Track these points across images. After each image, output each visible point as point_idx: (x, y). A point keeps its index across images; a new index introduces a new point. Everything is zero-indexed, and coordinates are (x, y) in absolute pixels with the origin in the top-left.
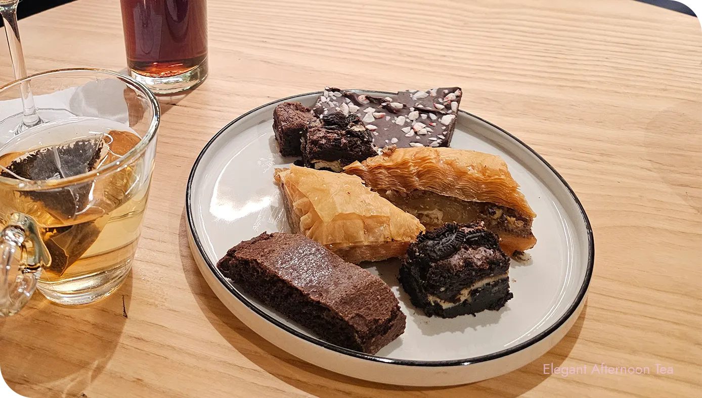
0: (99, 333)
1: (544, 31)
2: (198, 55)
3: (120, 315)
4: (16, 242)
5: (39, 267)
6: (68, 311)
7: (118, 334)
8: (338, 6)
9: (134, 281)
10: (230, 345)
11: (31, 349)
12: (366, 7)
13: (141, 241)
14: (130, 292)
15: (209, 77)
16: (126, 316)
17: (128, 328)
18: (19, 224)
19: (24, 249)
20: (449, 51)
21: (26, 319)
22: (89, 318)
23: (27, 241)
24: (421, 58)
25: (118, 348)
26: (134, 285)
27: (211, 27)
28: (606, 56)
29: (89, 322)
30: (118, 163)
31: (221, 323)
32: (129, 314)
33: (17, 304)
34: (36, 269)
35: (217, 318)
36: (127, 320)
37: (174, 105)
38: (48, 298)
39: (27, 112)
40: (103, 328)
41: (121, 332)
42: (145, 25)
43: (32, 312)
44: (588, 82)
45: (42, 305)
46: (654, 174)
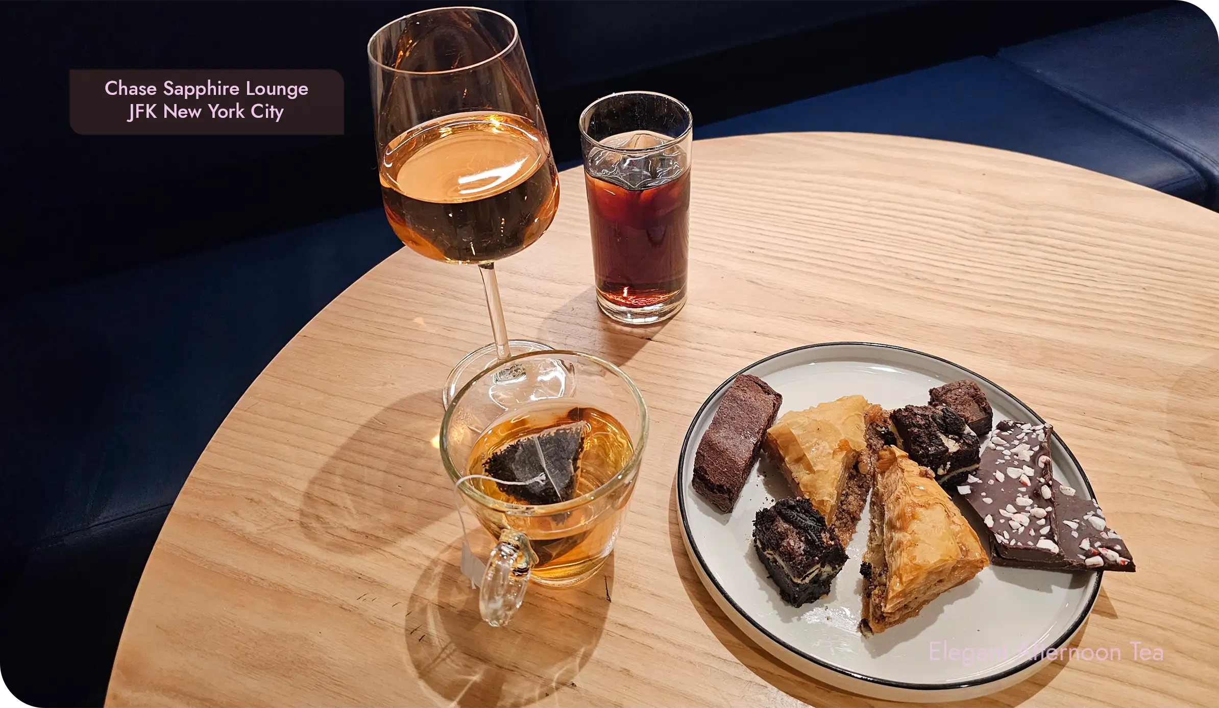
0: (584, 618)
3: (603, 598)
6: (550, 593)
7: (603, 619)
9: (616, 560)
14: (612, 572)
16: (610, 600)
17: (613, 614)
20: (964, 272)
22: (573, 601)
24: (931, 281)
25: (603, 635)
26: (615, 564)
29: (573, 606)
31: (705, 611)
32: (612, 599)
34: (526, 571)
36: (611, 605)
37: (650, 339)
40: (586, 612)
41: (605, 618)
46: (1170, 449)
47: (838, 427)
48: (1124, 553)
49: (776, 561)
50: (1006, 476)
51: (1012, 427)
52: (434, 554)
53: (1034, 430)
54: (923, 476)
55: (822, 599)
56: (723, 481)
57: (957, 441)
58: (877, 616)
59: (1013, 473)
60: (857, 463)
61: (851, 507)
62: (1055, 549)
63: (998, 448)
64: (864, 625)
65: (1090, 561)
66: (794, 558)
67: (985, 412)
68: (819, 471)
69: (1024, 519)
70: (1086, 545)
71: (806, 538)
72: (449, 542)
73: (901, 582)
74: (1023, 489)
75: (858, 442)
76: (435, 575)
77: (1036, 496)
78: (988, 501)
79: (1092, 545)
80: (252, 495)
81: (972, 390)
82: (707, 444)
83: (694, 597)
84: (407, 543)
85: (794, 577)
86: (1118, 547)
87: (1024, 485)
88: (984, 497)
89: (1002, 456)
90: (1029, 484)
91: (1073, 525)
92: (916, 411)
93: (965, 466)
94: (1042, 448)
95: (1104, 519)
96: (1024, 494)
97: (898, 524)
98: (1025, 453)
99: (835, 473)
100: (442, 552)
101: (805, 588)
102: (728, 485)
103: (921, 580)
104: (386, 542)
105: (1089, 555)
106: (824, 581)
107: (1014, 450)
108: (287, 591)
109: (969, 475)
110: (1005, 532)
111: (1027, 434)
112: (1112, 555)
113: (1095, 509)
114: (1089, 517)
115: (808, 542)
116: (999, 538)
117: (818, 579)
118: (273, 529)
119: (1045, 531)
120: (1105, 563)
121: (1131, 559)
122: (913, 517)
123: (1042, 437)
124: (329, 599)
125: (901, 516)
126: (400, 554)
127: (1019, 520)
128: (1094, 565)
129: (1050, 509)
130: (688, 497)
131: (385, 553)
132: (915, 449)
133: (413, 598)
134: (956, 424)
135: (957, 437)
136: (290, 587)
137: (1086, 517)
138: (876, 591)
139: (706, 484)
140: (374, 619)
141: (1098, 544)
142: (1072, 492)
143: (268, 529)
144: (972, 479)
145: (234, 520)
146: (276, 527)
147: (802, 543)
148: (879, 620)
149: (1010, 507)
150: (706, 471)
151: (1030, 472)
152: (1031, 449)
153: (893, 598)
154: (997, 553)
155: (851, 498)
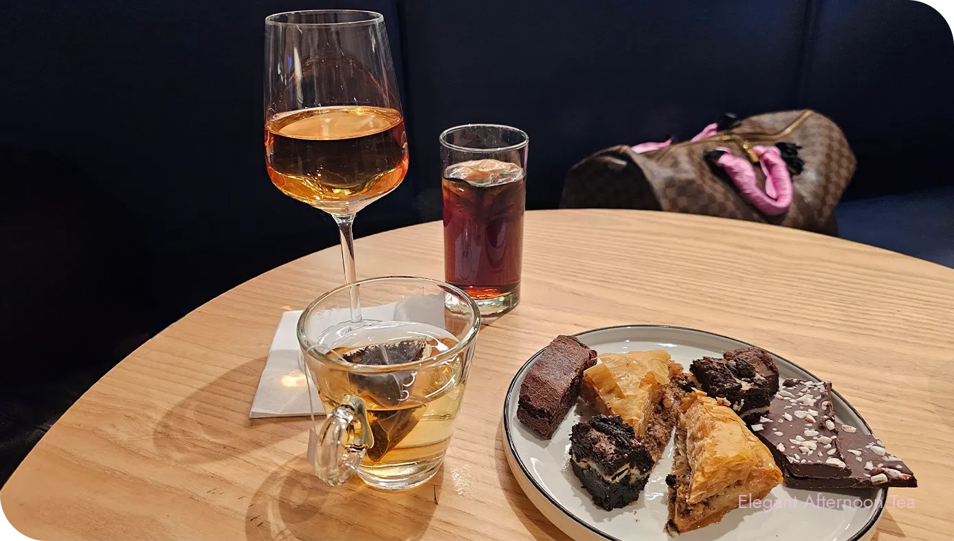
0: (412, 516)
1: (840, 283)
2: (512, 283)
3: (431, 502)
4: (346, 420)
5: (364, 448)
6: (383, 495)
7: (429, 517)
8: (646, 249)
9: (445, 473)
10: (529, 534)
11: (348, 524)
12: (671, 251)
13: (453, 441)
14: (441, 482)
15: (520, 303)
16: (437, 503)
17: (438, 513)
18: (351, 404)
19: (352, 431)
20: (746, 294)
21: (346, 499)
22: (404, 502)
23: (356, 421)
24: (720, 299)
25: (428, 529)
26: (445, 477)
27: (526, 260)
28: (898, 309)
29: (402, 506)
30: (435, 359)
31: (523, 515)
32: (439, 502)
33: (345, 476)
34: (361, 449)
35: (520, 511)
36: (437, 506)
37: (487, 325)
38: (367, 482)
39: (355, 319)
40: (415, 511)
41: (431, 516)
42: (465, 254)
43: (351, 493)
44: (880, 331)
45: (360, 488)
46: (937, 416)
47: (645, 363)
48: (905, 470)
49: (589, 467)
50: (793, 416)
51: (796, 383)
52: (281, 462)
53: (815, 386)
54: (720, 405)
55: (631, 505)
56: (544, 405)
57: (749, 382)
58: (683, 510)
59: (800, 414)
60: (663, 399)
61: (657, 433)
62: (842, 465)
63: (785, 398)
64: (671, 526)
65: (875, 479)
66: (606, 457)
67: (772, 371)
68: (628, 396)
69: (813, 445)
70: (870, 466)
71: (617, 442)
72: (296, 454)
73: (703, 475)
74: (810, 425)
75: (663, 378)
76: (281, 478)
77: (822, 428)
78: (780, 434)
79: (875, 465)
80: (130, 414)
81: (760, 353)
82: (531, 378)
83: (513, 504)
84: (259, 454)
85: (606, 475)
86: (899, 467)
87: (810, 422)
88: (775, 431)
89: (789, 403)
90: (814, 421)
91: (857, 453)
92: (712, 360)
93: (757, 407)
94: (823, 396)
95: (884, 447)
96: (810, 428)
97: (699, 435)
98: (810, 400)
99: (642, 399)
100: (289, 462)
101: (614, 489)
102: (548, 409)
103: (721, 475)
104: (242, 452)
105: (873, 473)
106: (633, 486)
107: (799, 399)
108: (145, 484)
109: (761, 417)
110: (796, 455)
111: (809, 388)
112: (896, 474)
113: (875, 441)
114: (871, 446)
115: (619, 444)
116: (791, 460)
117: (628, 482)
118: (143, 438)
119: (833, 451)
120: (888, 479)
121: (912, 474)
122: (713, 427)
123: (823, 389)
124: (182, 491)
125: (702, 428)
126: (252, 461)
127: (808, 445)
128: (879, 481)
129: (835, 437)
130: (513, 426)
131: (238, 460)
132: (712, 389)
133: (258, 495)
134: (747, 369)
135: (749, 379)
136: (148, 481)
137: (868, 447)
138: (681, 488)
139: (529, 412)
140: (219, 508)
141: (880, 465)
142: (853, 429)
143: (138, 438)
144: (763, 420)
145: (110, 431)
146: (146, 437)
147: (613, 446)
148: (684, 515)
149: (799, 437)
150: (529, 398)
151: (815, 413)
152: (814, 398)
153: (696, 489)
154: (790, 473)
155: (657, 427)
